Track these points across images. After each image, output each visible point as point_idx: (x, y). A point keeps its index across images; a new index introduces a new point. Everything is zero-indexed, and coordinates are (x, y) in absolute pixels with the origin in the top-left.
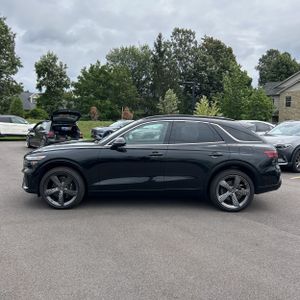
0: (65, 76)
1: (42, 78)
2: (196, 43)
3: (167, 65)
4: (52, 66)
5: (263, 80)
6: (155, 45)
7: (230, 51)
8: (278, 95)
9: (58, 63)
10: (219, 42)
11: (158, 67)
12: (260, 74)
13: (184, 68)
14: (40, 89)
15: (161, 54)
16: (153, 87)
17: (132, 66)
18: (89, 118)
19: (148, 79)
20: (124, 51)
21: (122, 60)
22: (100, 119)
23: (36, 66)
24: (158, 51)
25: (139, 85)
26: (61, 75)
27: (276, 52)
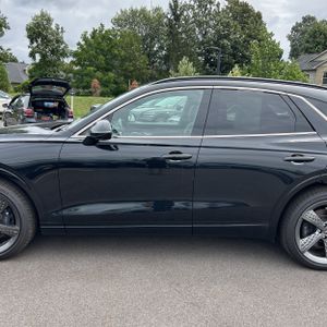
0: (63, 43)
1: (35, 44)
2: (218, 5)
3: (183, 32)
4: (46, 29)
5: (294, 54)
6: (171, 6)
7: (259, 16)
8: (315, 70)
9: (53, 27)
10: (246, 5)
11: (172, 34)
12: (292, 46)
13: (204, 36)
14: (34, 58)
15: (177, 18)
16: (167, 58)
17: (142, 31)
18: (91, 94)
19: (161, 48)
20: (134, 13)
21: (131, 24)
22: (103, 94)
23: (27, 29)
24: (174, 14)
25: (150, 55)
26: (58, 41)
27: (313, 19)
